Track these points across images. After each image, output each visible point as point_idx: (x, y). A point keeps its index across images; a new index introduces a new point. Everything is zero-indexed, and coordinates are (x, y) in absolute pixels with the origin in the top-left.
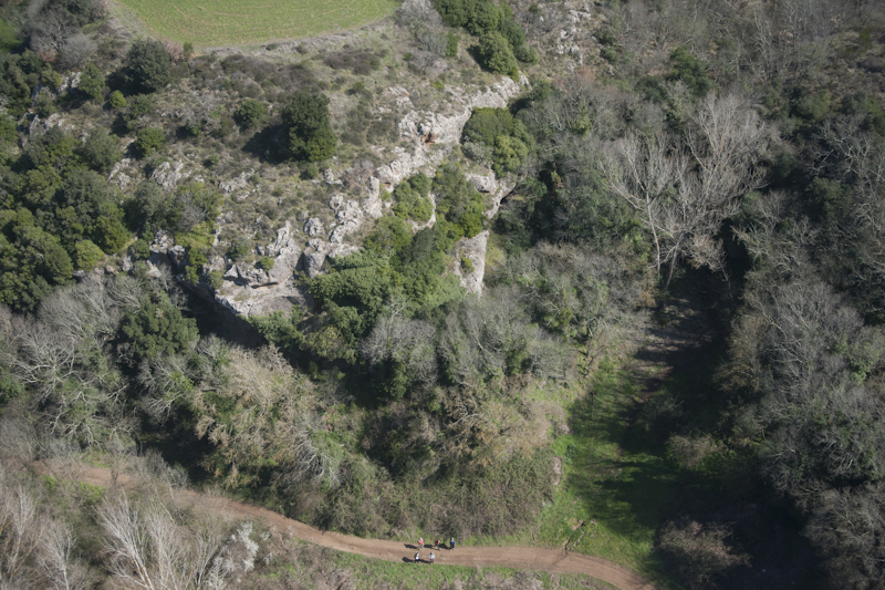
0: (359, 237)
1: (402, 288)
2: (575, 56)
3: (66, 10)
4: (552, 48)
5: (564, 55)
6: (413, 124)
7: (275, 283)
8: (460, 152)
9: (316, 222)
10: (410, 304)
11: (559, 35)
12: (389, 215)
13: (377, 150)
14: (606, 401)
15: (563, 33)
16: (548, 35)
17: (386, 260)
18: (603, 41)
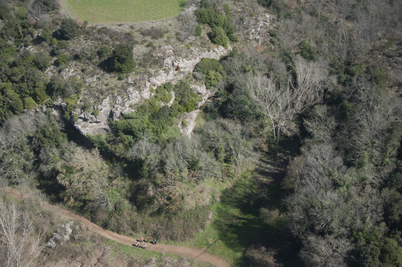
0: (136, 106)
1: (152, 130)
2: (257, 41)
3: (42, 4)
4: (247, 36)
5: (252, 40)
6: (170, 61)
7: (100, 122)
8: (191, 76)
9: (119, 98)
10: (154, 137)
11: (251, 31)
12: (152, 98)
13: (152, 71)
14: (240, 191)
15: (253, 30)
16: (246, 31)
17: (146, 117)
18: (272, 35)
